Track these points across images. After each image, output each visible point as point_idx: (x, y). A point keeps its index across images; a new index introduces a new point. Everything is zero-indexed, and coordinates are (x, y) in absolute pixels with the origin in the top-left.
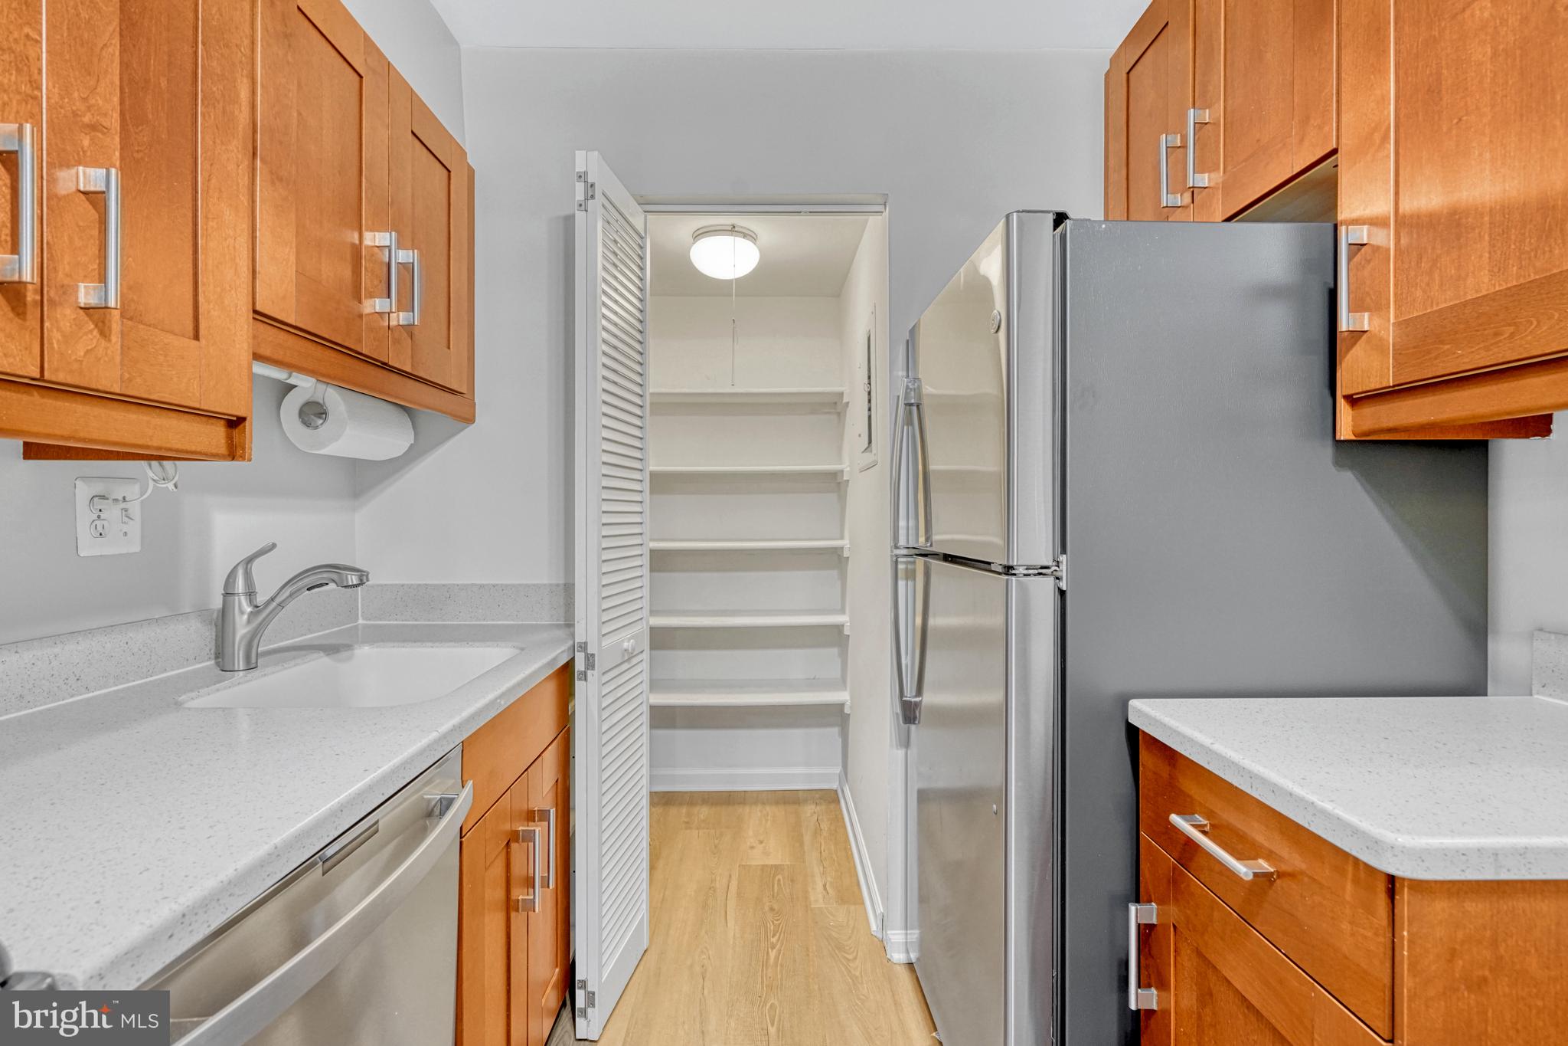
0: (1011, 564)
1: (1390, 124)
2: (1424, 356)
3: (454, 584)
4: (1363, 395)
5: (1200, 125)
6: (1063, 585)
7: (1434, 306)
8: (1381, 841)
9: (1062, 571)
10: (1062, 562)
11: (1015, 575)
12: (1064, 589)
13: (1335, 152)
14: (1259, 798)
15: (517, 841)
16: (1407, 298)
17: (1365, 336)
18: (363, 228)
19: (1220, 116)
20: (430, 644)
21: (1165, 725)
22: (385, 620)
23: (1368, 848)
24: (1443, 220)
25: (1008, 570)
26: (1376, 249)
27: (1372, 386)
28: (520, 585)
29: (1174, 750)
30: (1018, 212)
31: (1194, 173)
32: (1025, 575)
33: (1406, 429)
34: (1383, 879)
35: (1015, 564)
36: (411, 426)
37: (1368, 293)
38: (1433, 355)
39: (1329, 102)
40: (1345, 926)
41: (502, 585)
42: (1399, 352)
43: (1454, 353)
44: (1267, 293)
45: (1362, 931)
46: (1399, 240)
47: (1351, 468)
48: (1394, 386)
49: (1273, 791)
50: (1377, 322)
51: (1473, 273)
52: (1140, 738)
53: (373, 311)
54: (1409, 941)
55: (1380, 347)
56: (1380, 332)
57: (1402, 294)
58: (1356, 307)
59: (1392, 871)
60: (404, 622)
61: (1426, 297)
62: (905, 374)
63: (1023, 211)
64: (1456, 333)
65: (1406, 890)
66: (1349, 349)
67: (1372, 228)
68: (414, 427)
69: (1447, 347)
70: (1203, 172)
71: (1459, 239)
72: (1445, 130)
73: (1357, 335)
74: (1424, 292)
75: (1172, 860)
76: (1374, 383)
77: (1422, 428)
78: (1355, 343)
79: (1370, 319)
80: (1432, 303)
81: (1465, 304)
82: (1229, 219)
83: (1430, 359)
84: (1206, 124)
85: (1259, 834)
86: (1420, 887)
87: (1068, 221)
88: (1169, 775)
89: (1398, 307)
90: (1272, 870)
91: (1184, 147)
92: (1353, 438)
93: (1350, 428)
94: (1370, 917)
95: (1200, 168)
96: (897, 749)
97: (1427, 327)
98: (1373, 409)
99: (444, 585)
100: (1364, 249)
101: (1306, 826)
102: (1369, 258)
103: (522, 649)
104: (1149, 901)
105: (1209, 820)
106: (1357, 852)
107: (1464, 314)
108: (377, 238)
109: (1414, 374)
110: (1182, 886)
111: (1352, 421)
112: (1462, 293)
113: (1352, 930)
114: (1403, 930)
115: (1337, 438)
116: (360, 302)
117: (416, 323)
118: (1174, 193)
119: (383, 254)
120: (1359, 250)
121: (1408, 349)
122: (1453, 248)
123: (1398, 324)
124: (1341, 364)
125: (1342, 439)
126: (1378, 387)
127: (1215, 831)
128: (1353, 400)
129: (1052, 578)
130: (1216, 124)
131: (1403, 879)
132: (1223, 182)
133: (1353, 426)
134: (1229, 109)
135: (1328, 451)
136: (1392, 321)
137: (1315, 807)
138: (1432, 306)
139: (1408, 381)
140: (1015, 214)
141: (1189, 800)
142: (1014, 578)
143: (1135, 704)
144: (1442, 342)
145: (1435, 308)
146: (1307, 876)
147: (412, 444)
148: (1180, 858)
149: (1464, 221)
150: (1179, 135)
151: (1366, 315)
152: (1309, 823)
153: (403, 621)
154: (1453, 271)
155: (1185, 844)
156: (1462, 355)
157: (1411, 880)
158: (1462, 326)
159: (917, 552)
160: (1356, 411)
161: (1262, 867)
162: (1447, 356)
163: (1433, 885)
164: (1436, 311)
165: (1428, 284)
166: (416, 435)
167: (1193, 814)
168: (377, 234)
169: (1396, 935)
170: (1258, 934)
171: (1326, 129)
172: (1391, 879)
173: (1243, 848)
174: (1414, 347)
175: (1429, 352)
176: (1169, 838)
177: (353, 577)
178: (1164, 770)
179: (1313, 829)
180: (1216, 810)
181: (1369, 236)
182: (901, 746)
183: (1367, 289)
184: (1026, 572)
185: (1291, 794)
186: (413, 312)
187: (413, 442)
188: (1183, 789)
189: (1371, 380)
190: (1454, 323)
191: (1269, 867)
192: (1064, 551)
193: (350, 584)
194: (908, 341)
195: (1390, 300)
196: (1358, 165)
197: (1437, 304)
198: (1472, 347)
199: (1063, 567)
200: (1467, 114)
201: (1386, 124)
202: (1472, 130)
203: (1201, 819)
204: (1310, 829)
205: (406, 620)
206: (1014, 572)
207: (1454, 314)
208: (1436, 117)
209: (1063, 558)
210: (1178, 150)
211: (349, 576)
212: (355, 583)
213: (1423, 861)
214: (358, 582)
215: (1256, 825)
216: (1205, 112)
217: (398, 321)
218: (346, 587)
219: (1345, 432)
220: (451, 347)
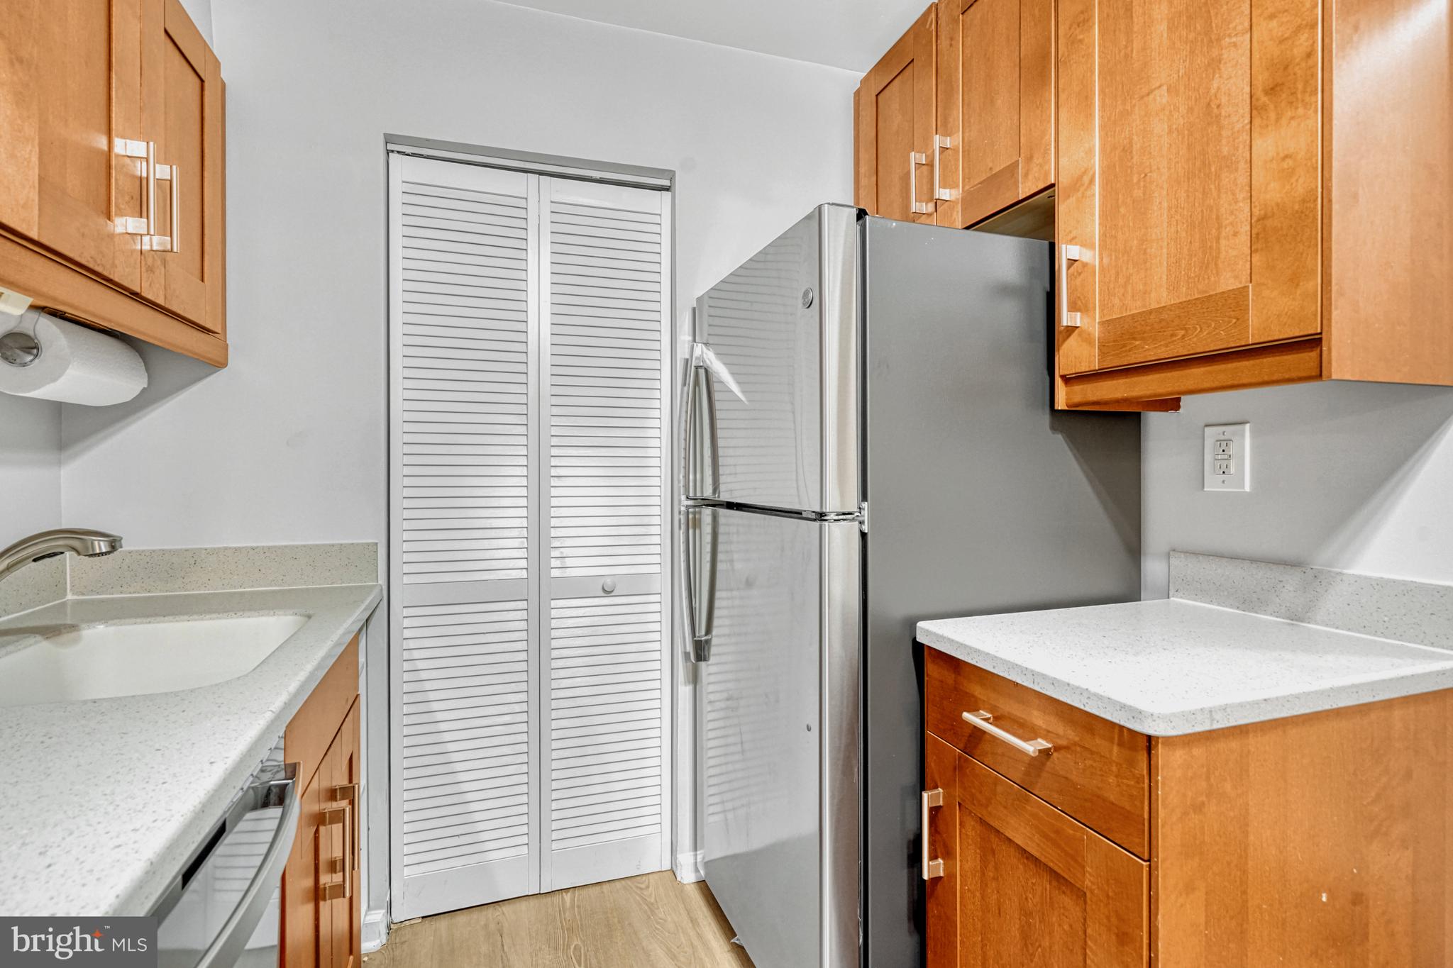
0: (824, 511)
1: (1094, 174)
2: (1121, 348)
3: (201, 549)
4: (1074, 376)
5: (943, 149)
6: (865, 528)
7: (1128, 311)
8: (1143, 711)
9: (864, 516)
10: (864, 509)
11: (826, 520)
12: (866, 531)
13: (1052, 186)
14: (1041, 691)
15: (324, 823)
16: (1108, 304)
17: (1077, 331)
18: (114, 133)
19: (959, 144)
20: (186, 617)
21: (953, 641)
22: (107, 594)
23: (1133, 718)
24: (1134, 248)
25: (821, 516)
26: (1085, 265)
27: (1083, 370)
28: (286, 547)
29: (959, 659)
30: (829, 204)
31: (939, 188)
32: (835, 520)
33: (1106, 403)
34: (1145, 739)
35: (828, 511)
36: (144, 367)
37: (1079, 297)
38: (1128, 348)
39: (1048, 147)
40: (1111, 780)
41: (263, 547)
42: (1103, 344)
43: (1143, 348)
44: (1005, 290)
45: (1125, 781)
46: (1102, 260)
47: (1061, 432)
48: (1099, 370)
49: (1053, 684)
50: (1086, 320)
51: (1155, 289)
52: (925, 653)
53: (125, 231)
54: (1162, 784)
55: (1088, 339)
56: (1088, 328)
57: (1104, 300)
58: (1073, 307)
59: (1151, 732)
60: (134, 595)
61: (1122, 304)
62: (690, 338)
63: (833, 204)
64: (1144, 332)
65: (1160, 745)
66: (1065, 340)
67: (1082, 248)
68: (147, 369)
69: (1137, 343)
70: (945, 188)
71: (1146, 263)
72: (1135, 181)
73: (1071, 330)
74: (1121, 300)
75: (958, 750)
76: (1084, 367)
77: (1118, 401)
78: (1070, 335)
79: (1081, 318)
80: (1126, 309)
81: (1151, 312)
82: (968, 228)
83: (1126, 351)
84: (947, 149)
85: (1038, 718)
86: (1170, 741)
87: (867, 216)
88: (955, 681)
89: (1102, 311)
90: (1050, 746)
91: (931, 165)
92: (1066, 408)
93: (1065, 401)
94: (1133, 770)
95: (944, 185)
96: (686, 685)
97: (1123, 327)
98: (1081, 387)
99: (187, 550)
100: (1076, 263)
101: (1082, 707)
102: (1080, 271)
103: (309, 617)
104: (936, 787)
105: (992, 713)
106: (1125, 722)
107: (1150, 319)
108: (128, 147)
109: (1113, 362)
110: (968, 771)
111: (1066, 395)
112: (1148, 304)
113: (1118, 782)
114: (1158, 775)
115: (1056, 408)
116: (109, 218)
117: (175, 250)
118: (921, 201)
119: (135, 166)
120: (1073, 264)
121: (1109, 342)
122: (1141, 269)
123: (1102, 323)
124: (1059, 350)
125: (1060, 408)
126: (1087, 370)
127: (997, 720)
128: (1067, 380)
129: (857, 523)
130: (955, 150)
131: (1158, 738)
132: (962, 199)
133: (1067, 399)
134: (966, 139)
135: (1046, 418)
136: (1097, 321)
137: (1089, 692)
138: (1126, 312)
139: (1110, 366)
140: (826, 205)
141: (973, 699)
142: (826, 523)
143: (920, 624)
144: (1135, 339)
145: (1128, 313)
146: (1080, 746)
147: (144, 388)
148: (965, 748)
149: (1148, 250)
150: (924, 155)
151: (1079, 314)
152: (1084, 705)
153: (130, 593)
154: (1141, 287)
155: (970, 736)
156: (1148, 350)
157: (1163, 737)
158: (1148, 328)
159: (702, 502)
160: (1069, 388)
161: (1042, 744)
162: (1138, 349)
163: (1175, 739)
164: (1129, 315)
165: (1123, 295)
166: (149, 377)
167: (978, 710)
168: (128, 141)
169: (1152, 780)
170: (1037, 798)
171: (1047, 167)
172: (1149, 738)
173: (1028, 732)
174: (1114, 341)
175: (1124, 346)
176: (954, 733)
177: (102, 543)
178: (949, 677)
179: (1087, 709)
180: (998, 705)
181: (1080, 254)
182: (689, 682)
183: (1078, 295)
184: (837, 518)
185: (1068, 684)
186: (171, 236)
187: (146, 386)
188: (968, 691)
189: (1082, 364)
190: (1143, 325)
191: (1048, 744)
192: (864, 497)
193: (98, 551)
194: (694, 310)
195: (1095, 304)
196: (1071, 199)
197: (1130, 310)
198: (1155, 344)
199: (865, 513)
200: (1151, 172)
201: (1091, 173)
202: (1155, 183)
203: (985, 713)
204: (1085, 709)
205: (134, 593)
206: (825, 518)
207: (1143, 318)
208: (1129, 171)
209: (865, 505)
210: (923, 167)
211: (96, 543)
212: (104, 550)
213: (1171, 722)
214: (108, 550)
215: (1035, 713)
216: (946, 139)
217: (151, 246)
218: (91, 556)
219: (1061, 404)
220: (206, 279)
